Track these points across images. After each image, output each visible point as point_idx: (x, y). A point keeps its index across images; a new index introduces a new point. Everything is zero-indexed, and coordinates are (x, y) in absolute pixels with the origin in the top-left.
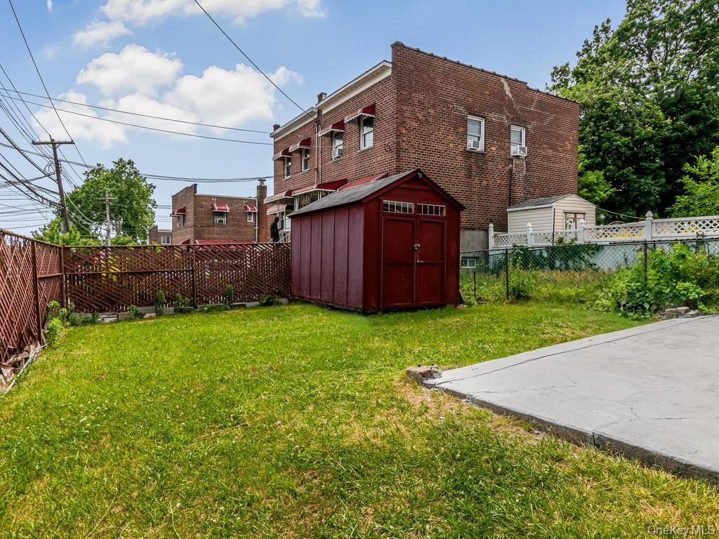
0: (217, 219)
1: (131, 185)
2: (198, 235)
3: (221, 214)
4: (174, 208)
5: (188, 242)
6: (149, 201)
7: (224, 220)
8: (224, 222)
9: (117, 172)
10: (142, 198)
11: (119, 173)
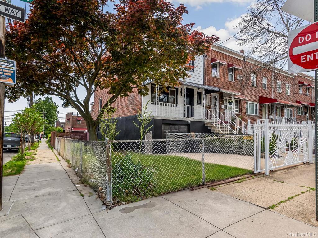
0: (78, 122)
1: (51, 106)
2: (73, 127)
3: (79, 121)
4: (66, 118)
5: (70, 128)
6: (56, 111)
7: (80, 122)
8: (80, 123)
9: (45, 101)
10: (54, 110)
11: (47, 102)
